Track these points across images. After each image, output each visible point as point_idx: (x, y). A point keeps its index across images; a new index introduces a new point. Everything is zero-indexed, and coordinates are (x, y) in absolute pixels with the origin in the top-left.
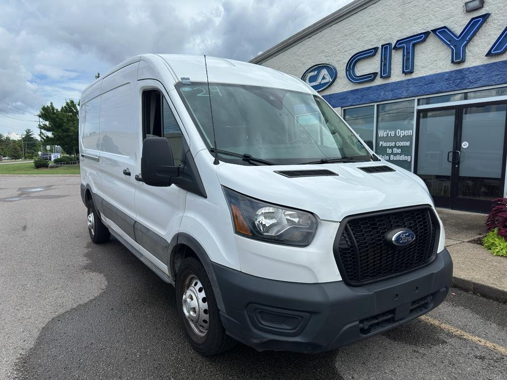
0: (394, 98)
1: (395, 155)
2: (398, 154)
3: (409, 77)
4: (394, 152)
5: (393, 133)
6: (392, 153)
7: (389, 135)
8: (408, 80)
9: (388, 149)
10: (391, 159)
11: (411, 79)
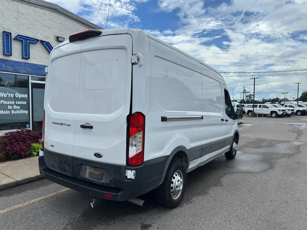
0: (15, 72)
1: (15, 110)
2: (18, 109)
3: (24, 61)
4: (14, 108)
5: (12, 95)
6: (13, 109)
7: (9, 96)
8: (24, 63)
9: (9, 106)
10: (12, 113)
11: (27, 63)
